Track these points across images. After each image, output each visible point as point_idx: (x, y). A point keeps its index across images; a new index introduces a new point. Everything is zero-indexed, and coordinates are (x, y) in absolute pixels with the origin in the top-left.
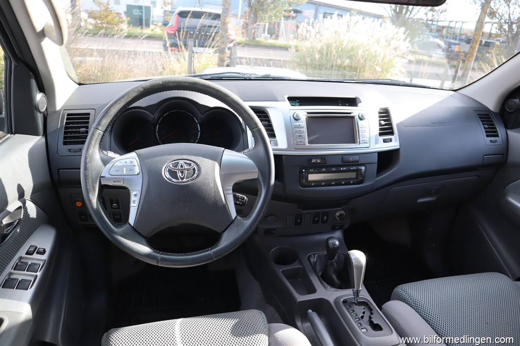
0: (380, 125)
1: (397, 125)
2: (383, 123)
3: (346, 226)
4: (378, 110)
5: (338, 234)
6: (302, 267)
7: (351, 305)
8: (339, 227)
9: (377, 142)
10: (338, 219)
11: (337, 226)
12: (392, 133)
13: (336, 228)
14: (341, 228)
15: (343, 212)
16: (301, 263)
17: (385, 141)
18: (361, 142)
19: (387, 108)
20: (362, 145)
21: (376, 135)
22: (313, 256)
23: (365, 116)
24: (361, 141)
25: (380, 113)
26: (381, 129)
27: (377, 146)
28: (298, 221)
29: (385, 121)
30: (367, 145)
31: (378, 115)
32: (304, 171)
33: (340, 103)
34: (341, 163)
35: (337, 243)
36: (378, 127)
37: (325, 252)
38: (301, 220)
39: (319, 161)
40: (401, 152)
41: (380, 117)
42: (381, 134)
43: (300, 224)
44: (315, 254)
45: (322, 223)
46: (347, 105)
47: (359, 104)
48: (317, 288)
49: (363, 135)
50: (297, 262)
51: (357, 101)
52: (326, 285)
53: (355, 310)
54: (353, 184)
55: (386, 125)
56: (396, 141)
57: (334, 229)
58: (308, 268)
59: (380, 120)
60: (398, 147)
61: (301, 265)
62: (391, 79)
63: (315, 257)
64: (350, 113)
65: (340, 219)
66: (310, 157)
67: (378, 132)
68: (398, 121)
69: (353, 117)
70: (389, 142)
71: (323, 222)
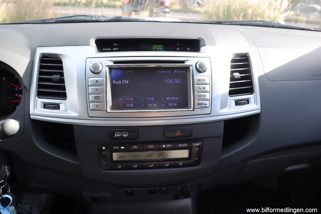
0: (232, 79)
1: (260, 78)
2: (237, 75)
4: (231, 57)
8: (183, 197)
9: (224, 105)
11: (181, 196)
12: (251, 91)
13: (180, 198)
14: (186, 197)
17: (238, 103)
18: (196, 106)
19: (247, 53)
20: (198, 111)
21: (223, 95)
23: (207, 66)
24: (196, 104)
25: (233, 61)
26: (231, 86)
27: (224, 111)
28: (129, 192)
29: (240, 72)
30: (207, 111)
31: (229, 64)
32: (104, 148)
33: (178, 47)
34: (162, 138)
36: (228, 82)
38: (133, 191)
39: (125, 135)
40: (263, 119)
41: (233, 67)
42: (231, 93)
43: (132, 194)
45: (160, 193)
46: (188, 49)
47: (202, 49)
49: (200, 96)
51: (201, 44)
54: (183, 166)
55: (242, 78)
56: (256, 102)
57: (177, 199)
59: (232, 72)
60: (259, 111)
62: (264, 20)
64: (183, 62)
66: (111, 130)
67: (227, 89)
68: (262, 73)
69: (187, 68)
70: (244, 104)
71: (162, 192)
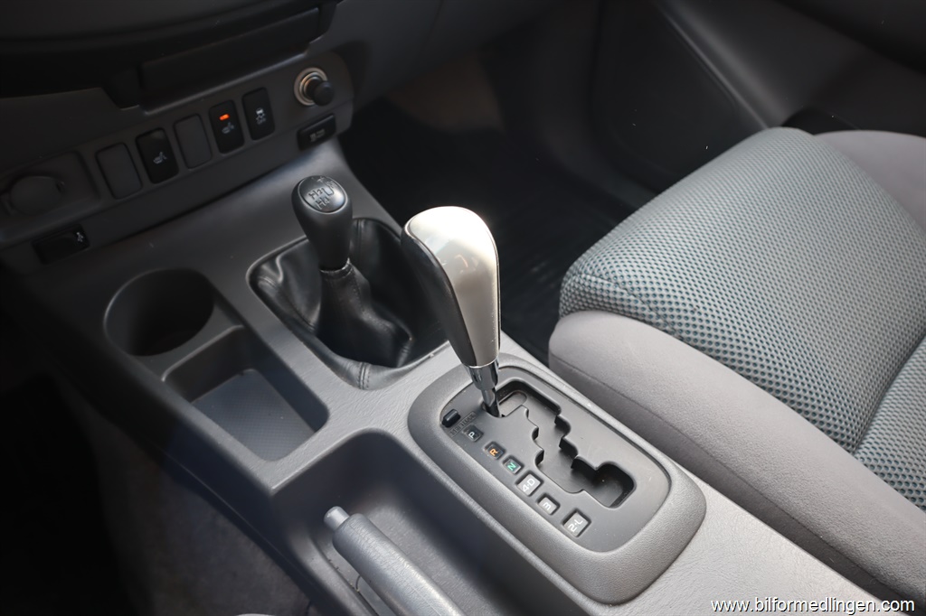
3: (344, 119)
5: (326, 158)
6: (240, 326)
7: (480, 425)
8: (322, 131)
10: (308, 103)
11: (315, 130)
13: (313, 136)
14: (328, 132)
15: (316, 73)
16: (234, 315)
22: (265, 267)
28: (158, 160)
35: (338, 196)
37: (300, 239)
38: (169, 152)
43: (170, 169)
44: (271, 260)
45: (254, 138)
48: (324, 395)
50: (217, 314)
52: (352, 367)
53: (503, 445)
57: (305, 145)
58: (264, 322)
61: (236, 323)
63: (274, 267)
65: (318, 102)
71: (259, 132)
